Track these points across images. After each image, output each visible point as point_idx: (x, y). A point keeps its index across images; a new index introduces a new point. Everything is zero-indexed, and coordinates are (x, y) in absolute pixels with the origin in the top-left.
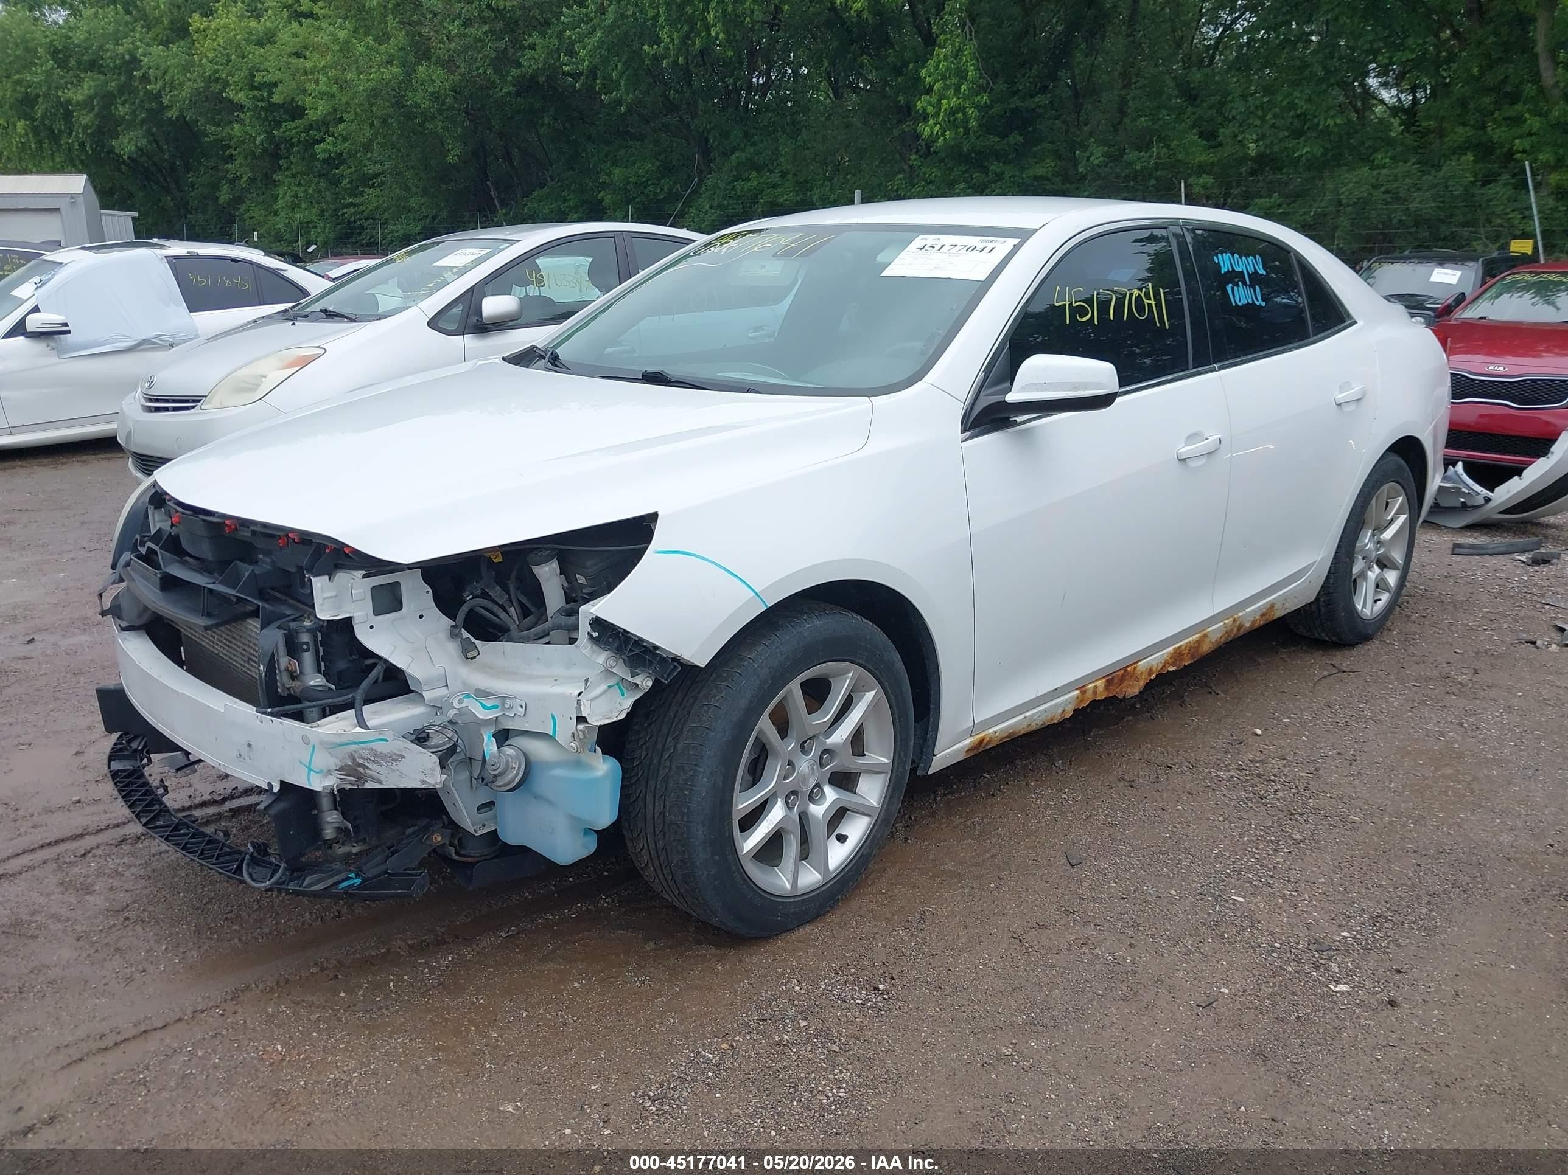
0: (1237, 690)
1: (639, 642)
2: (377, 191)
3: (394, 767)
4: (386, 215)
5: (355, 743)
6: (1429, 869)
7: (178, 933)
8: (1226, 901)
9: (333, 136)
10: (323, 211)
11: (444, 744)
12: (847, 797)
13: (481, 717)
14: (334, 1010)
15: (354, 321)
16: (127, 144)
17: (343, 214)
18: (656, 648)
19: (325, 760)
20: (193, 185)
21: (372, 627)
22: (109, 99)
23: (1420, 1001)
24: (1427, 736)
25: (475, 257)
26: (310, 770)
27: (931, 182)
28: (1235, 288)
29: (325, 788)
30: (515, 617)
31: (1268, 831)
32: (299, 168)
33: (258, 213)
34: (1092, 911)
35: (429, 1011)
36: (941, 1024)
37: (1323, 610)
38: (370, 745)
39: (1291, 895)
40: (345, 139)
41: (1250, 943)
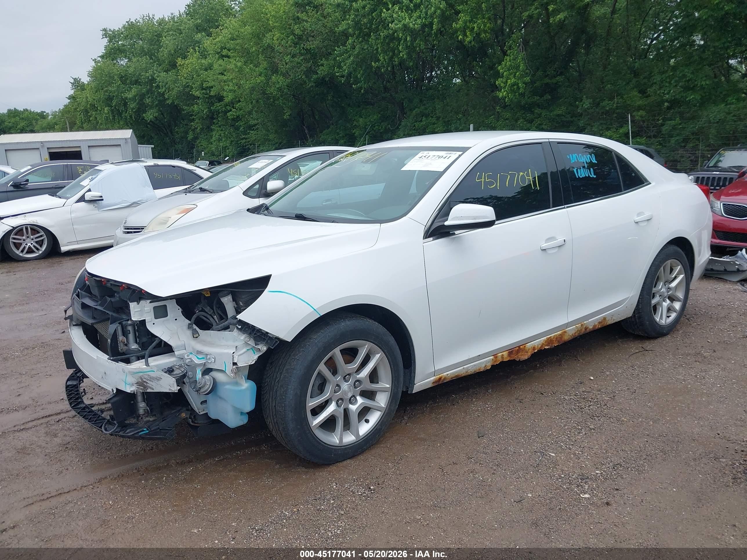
0: (590, 358)
1: (260, 330)
2: (255, 132)
3: (158, 383)
4: (259, 143)
5: (142, 372)
6: (652, 443)
7: (85, 454)
8: (546, 455)
9: (235, 109)
10: (232, 141)
11: (180, 374)
12: (369, 403)
13: (197, 362)
14: (137, 488)
15: (212, 193)
16: (150, 115)
17: (241, 142)
18: (267, 333)
19: (132, 380)
20: (177, 132)
21: (154, 324)
22: (142, 96)
23: (623, 503)
24: (676, 381)
25: (266, 163)
26: (126, 383)
27: (507, 119)
28: (579, 170)
29: (131, 391)
30: (217, 320)
31: (579, 424)
32: (222, 123)
33: (204, 143)
34: (480, 458)
35: (176, 490)
36: (393, 505)
37: (637, 320)
38: (148, 373)
39: (579, 453)
40: (241, 110)
41: (550, 474)
